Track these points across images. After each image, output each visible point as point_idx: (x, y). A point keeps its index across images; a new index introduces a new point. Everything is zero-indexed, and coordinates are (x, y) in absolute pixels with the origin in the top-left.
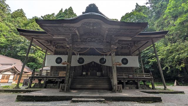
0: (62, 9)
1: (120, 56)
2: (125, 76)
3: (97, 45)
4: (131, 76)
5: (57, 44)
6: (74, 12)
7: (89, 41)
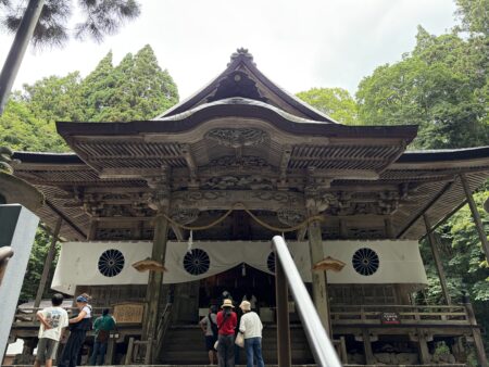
0: (110, 54)
1: (348, 241)
2: (368, 317)
3: (258, 200)
4: (390, 317)
5: (104, 198)
6: (159, 65)
7: (228, 188)
